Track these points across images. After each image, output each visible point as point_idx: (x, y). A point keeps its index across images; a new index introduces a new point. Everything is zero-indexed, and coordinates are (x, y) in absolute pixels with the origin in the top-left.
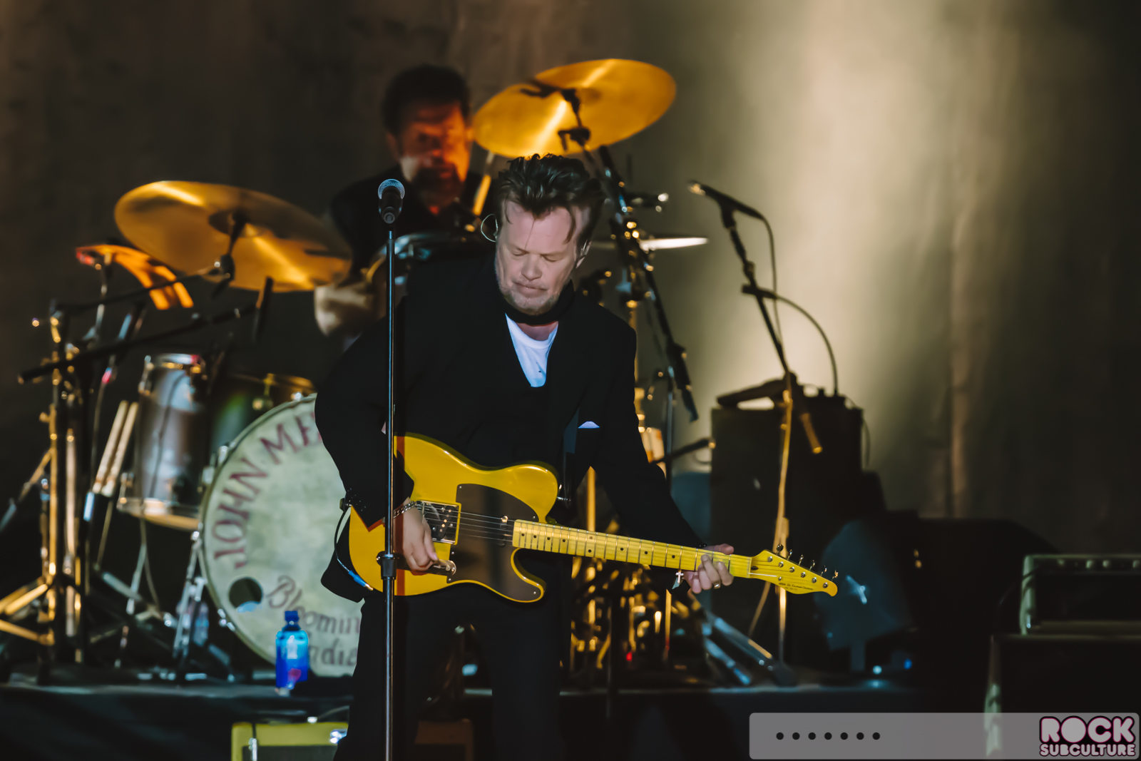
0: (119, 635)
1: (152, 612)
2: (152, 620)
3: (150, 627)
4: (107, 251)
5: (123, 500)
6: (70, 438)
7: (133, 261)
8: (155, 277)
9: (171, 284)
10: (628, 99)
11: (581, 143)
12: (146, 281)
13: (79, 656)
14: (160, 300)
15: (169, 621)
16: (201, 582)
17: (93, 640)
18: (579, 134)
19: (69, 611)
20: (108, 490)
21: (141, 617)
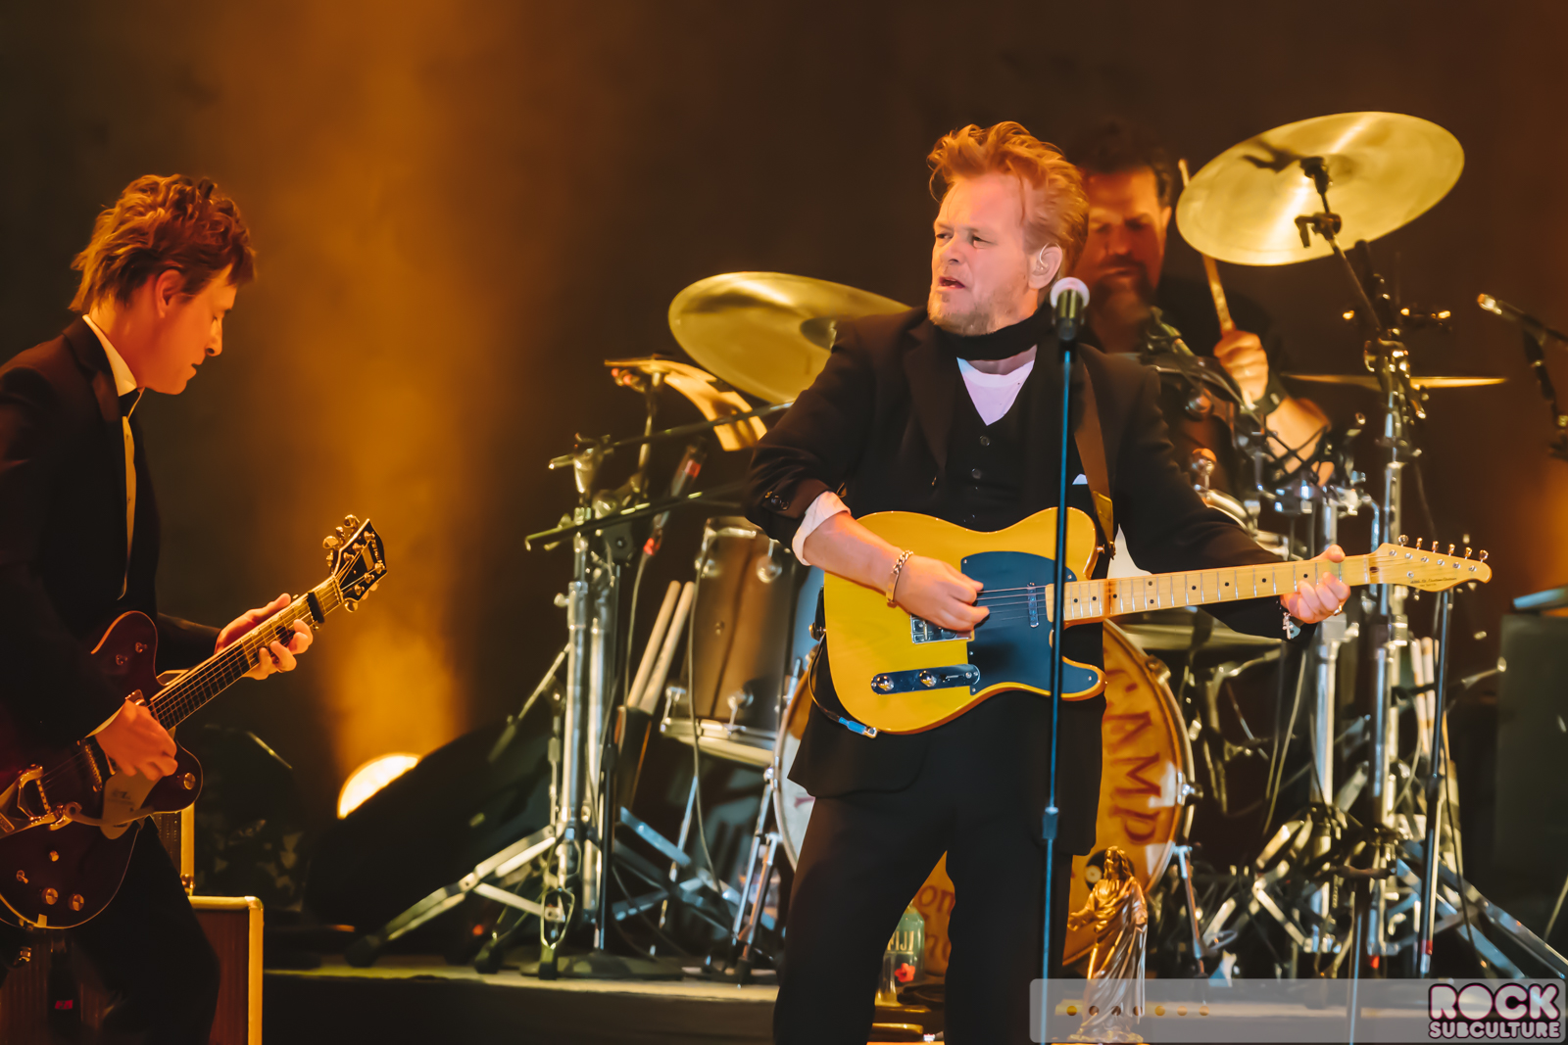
0: (655, 912)
1: (704, 879)
2: (703, 891)
3: (699, 901)
4: (653, 367)
5: (667, 720)
6: (595, 631)
7: (692, 384)
8: (722, 408)
9: (745, 417)
10: (1390, 178)
11: (1329, 236)
12: (710, 415)
13: (598, 939)
14: (728, 439)
15: (728, 894)
16: (774, 838)
17: (621, 916)
18: (1327, 224)
19: (587, 875)
20: (648, 707)
21: (688, 886)
